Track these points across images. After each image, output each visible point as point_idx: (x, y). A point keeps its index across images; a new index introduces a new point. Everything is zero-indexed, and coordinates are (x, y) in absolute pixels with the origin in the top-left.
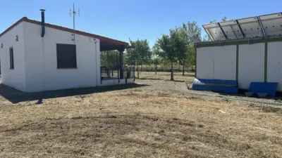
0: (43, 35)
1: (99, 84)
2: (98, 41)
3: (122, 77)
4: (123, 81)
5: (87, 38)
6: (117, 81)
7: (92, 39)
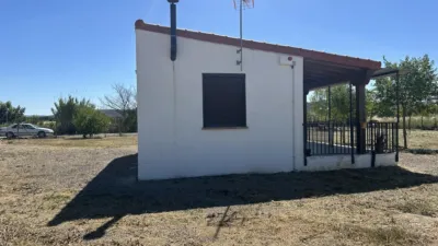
0: (173, 56)
1: (300, 166)
2: (299, 61)
3: (361, 150)
4: (363, 161)
5: (272, 55)
6: (347, 158)
7: (284, 58)
